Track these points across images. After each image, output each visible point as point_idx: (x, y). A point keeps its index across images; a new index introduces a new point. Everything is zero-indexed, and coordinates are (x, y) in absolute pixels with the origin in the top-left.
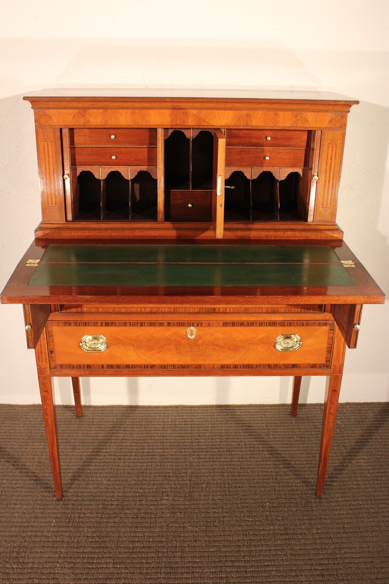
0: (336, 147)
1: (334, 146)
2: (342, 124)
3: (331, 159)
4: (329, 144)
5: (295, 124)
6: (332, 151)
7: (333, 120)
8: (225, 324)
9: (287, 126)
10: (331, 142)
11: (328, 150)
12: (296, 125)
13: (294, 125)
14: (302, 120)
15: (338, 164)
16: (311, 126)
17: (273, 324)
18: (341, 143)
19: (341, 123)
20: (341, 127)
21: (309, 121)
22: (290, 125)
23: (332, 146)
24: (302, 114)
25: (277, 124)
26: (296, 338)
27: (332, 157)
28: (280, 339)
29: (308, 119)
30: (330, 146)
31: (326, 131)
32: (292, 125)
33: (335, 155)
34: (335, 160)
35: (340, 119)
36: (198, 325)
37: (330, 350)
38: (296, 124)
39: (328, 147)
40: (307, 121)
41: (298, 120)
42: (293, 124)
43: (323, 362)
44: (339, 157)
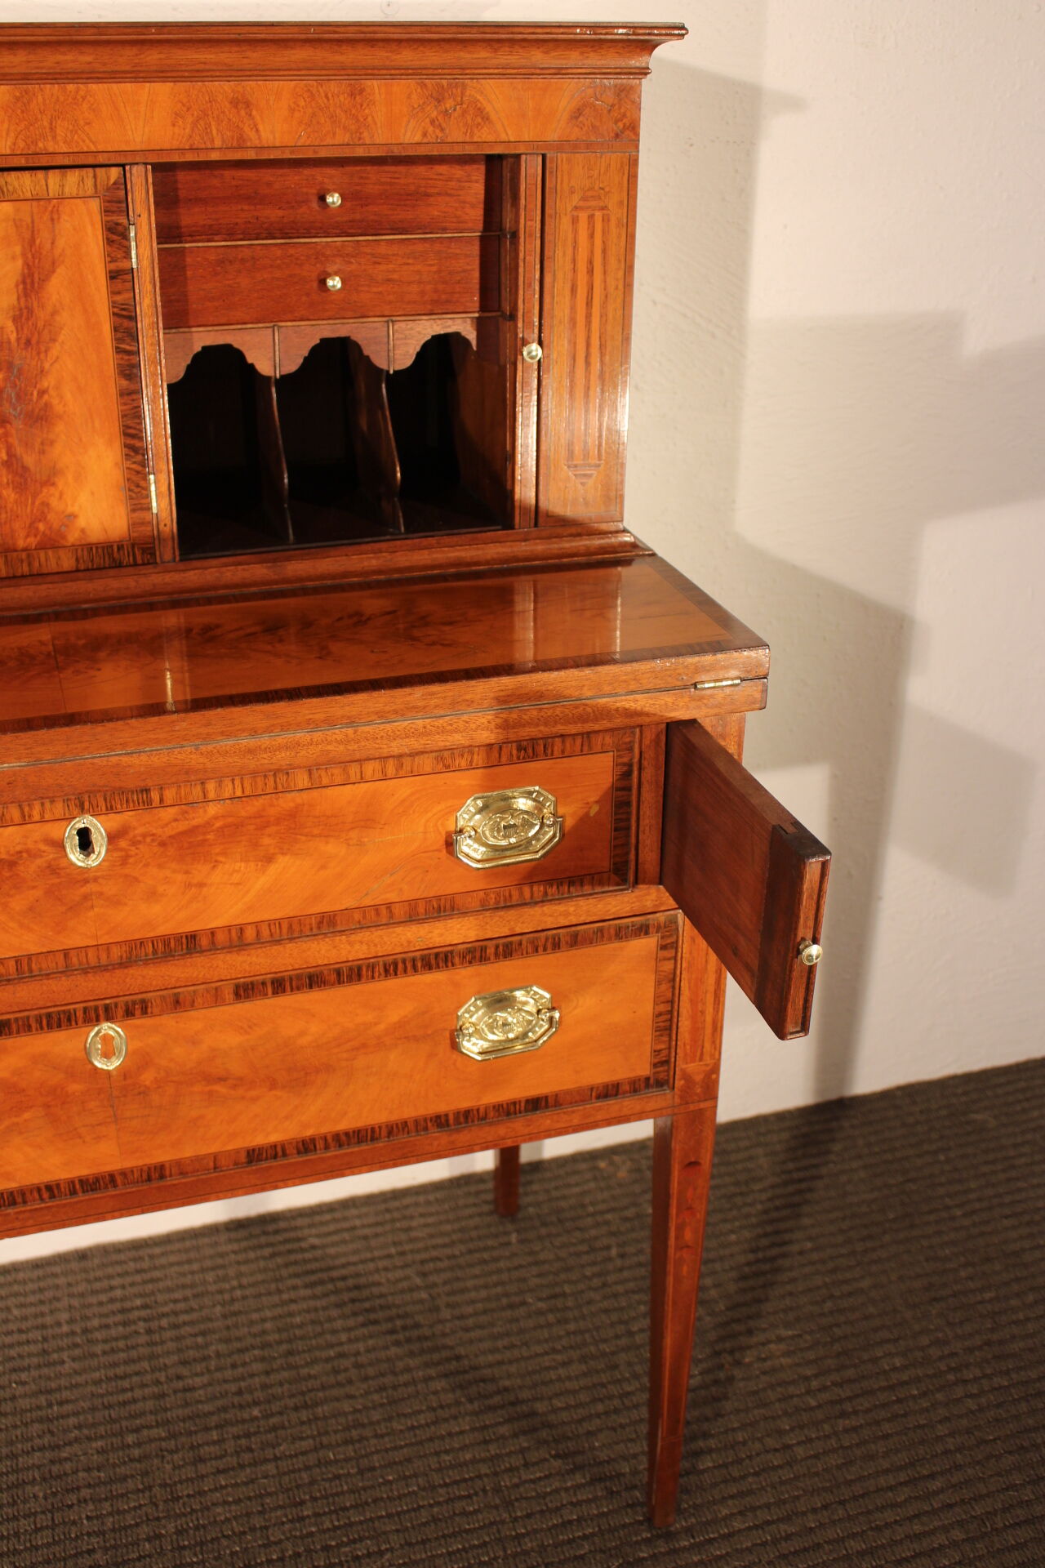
0: (606, 220)
1: (598, 215)
2: (620, 125)
3: (591, 271)
4: (576, 208)
5: (437, 131)
6: (592, 236)
7: (587, 111)
8: (245, 991)
9: (406, 141)
10: (584, 199)
11: (575, 232)
12: (440, 135)
13: (433, 134)
14: (464, 112)
15: (617, 288)
16: (504, 137)
17: (437, 959)
18: (621, 202)
19: (616, 122)
20: (617, 136)
21: (493, 116)
22: (418, 138)
23: (591, 217)
24: (464, 86)
25: (365, 134)
26: (530, 998)
27: (591, 262)
28: (473, 1014)
29: (489, 108)
30: (583, 216)
31: (562, 157)
32: (425, 135)
33: (604, 251)
34: (605, 273)
35: (613, 105)
36: (131, 1009)
37: (666, 1023)
38: (442, 130)
39: (575, 221)
40: (486, 119)
41: (446, 113)
42: (431, 129)
43: (644, 1069)
44: (619, 261)
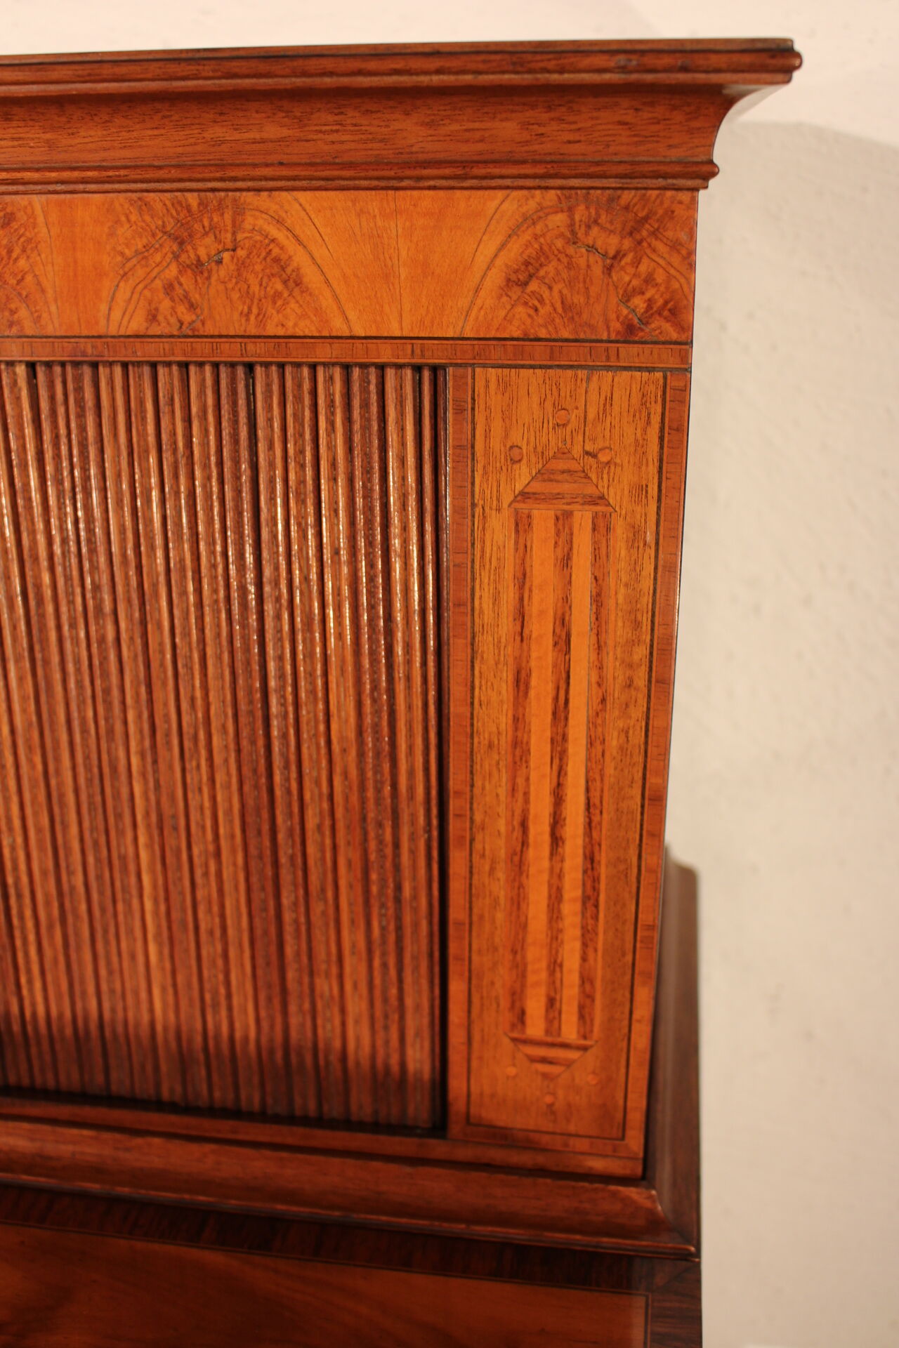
0: (601, 527)
1: (583, 518)
2: (639, 303)
3: (563, 642)
4: (524, 496)
5: (182, 309)
6: (566, 562)
7: (550, 269)
9: (113, 330)
10: (543, 475)
11: (523, 551)
12: (188, 317)
13: (172, 316)
14: (242, 266)
15: (629, 684)
16: (339, 327)
18: (642, 489)
19: (627, 298)
20: (630, 328)
21: (311, 276)
22: (137, 324)
23: (563, 519)
24: (239, 211)
25: (23, 313)
27: (563, 622)
29: (299, 258)
30: (543, 518)
31: (488, 378)
32: (153, 317)
33: (598, 600)
34: (599, 647)
35: (618, 256)
38: (192, 307)
39: (522, 525)
40: (295, 282)
41: (198, 267)
42: (166, 304)
44: (637, 624)
